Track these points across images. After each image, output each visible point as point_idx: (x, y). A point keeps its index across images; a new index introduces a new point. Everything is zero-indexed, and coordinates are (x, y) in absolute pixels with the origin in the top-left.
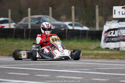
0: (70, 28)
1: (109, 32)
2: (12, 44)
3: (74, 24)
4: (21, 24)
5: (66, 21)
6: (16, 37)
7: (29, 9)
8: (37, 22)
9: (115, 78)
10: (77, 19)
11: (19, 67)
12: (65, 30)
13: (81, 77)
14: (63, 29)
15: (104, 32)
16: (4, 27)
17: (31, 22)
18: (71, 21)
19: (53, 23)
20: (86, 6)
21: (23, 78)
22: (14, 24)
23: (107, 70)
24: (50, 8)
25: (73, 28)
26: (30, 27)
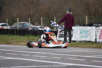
0: (40, 29)
1: (62, 32)
2: (8, 37)
3: (42, 27)
4: (13, 27)
5: (38, 25)
6: (10, 34)
7: (18, 19)
8: (22, 25)
9: (65, 57)
10: (44, 25)
11: (12, 50)
12: (37, 30)
13: (47, 56)
14: (36, 30)
15: (58, 32)
16: (4, 28)
17: (19, 25)
18: (41, 25)
19: (31, 26)
20: (48, 18)
21: (15, 56)
22: (9, 26)
23: (60, 52)
24: (29, 18)
25: (42, 29)
26: (18, 29)
